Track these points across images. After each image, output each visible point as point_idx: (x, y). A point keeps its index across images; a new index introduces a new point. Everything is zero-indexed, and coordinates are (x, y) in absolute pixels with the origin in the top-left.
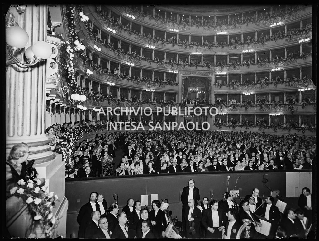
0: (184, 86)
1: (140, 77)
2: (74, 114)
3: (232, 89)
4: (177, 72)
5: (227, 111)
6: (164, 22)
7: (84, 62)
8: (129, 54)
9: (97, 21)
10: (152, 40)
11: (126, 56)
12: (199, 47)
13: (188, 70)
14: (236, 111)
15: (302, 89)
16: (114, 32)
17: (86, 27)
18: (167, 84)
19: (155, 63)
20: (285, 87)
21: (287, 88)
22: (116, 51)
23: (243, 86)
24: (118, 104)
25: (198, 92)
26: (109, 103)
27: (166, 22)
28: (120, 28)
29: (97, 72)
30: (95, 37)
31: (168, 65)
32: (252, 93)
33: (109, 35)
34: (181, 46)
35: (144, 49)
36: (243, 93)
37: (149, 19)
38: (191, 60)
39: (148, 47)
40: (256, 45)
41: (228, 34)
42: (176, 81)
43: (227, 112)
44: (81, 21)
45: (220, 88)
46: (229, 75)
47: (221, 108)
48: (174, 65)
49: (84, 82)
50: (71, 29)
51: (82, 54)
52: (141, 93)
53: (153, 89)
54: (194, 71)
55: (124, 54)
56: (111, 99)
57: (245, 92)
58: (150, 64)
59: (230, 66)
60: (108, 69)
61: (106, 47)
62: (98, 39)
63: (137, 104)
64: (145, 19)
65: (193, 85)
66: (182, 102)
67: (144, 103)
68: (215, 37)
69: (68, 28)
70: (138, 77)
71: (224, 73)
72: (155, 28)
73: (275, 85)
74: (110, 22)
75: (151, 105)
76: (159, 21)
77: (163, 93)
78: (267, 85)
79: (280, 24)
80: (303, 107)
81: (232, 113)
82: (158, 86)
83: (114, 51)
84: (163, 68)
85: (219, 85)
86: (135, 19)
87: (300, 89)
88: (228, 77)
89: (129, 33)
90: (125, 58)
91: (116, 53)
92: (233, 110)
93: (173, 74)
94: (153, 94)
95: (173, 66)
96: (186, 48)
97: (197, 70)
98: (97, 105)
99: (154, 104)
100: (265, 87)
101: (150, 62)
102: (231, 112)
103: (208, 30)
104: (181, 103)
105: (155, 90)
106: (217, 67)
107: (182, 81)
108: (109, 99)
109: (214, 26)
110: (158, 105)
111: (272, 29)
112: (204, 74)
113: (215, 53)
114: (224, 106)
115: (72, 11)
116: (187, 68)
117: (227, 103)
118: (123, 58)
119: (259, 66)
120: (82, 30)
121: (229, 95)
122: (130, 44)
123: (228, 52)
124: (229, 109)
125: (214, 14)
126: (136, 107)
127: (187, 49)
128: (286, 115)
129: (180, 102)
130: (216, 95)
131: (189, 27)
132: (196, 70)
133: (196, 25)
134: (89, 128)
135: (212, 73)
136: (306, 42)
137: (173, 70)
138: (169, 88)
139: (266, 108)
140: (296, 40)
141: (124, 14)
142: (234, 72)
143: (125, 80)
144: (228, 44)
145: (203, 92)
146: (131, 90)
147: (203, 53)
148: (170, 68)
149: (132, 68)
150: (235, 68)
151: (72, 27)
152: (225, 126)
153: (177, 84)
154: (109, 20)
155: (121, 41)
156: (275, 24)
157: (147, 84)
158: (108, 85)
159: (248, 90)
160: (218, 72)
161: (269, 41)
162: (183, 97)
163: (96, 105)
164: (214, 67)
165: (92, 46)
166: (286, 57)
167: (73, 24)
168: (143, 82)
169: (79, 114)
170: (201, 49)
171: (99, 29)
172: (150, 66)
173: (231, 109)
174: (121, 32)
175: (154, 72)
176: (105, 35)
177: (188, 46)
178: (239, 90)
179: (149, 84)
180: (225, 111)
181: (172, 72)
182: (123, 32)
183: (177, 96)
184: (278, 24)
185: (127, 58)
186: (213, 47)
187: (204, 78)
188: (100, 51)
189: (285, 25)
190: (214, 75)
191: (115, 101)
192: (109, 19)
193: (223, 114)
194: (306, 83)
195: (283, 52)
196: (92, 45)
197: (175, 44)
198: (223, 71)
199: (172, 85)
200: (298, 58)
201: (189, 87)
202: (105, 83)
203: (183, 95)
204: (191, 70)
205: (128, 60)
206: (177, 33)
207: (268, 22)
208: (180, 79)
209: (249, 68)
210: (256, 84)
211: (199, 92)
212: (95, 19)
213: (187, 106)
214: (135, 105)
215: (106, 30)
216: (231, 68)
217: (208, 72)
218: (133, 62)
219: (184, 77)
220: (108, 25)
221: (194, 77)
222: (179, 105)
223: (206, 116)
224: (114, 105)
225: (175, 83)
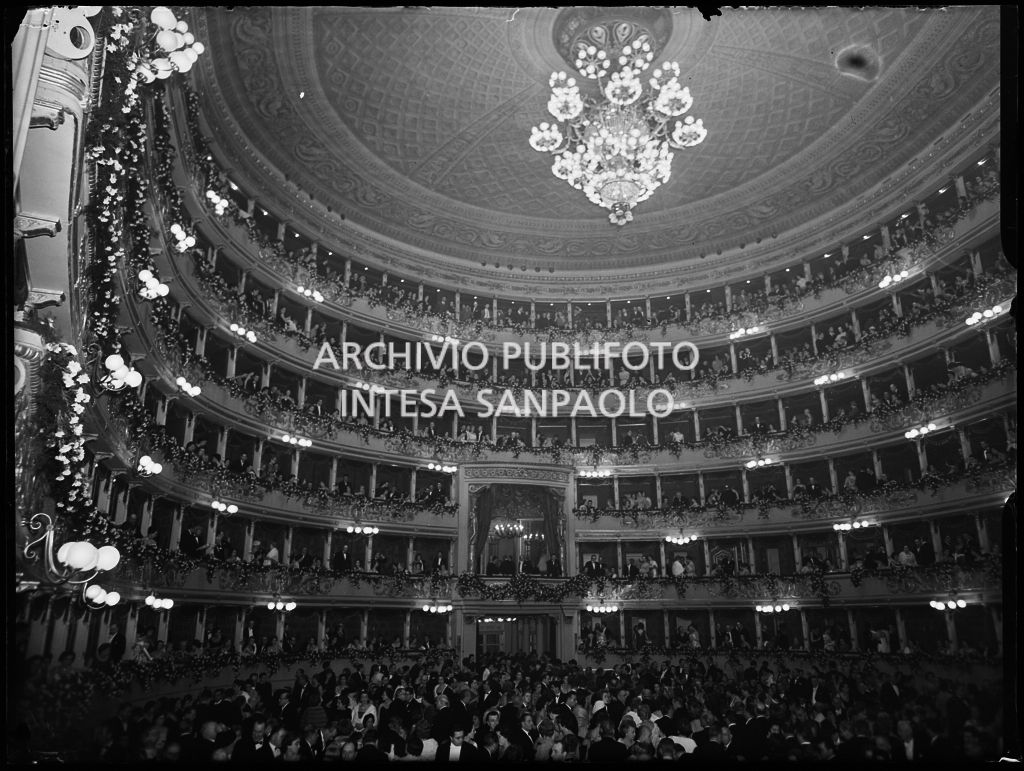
0: (478, 516)
1: (327, 485)
2: (65, 620)
3: (632, 526)
4: (454, 469)
5: (620, 600)
6: (414, 316)
7: (133, 430)
8: (295, 409)
9: (198, 301)
11: (287, 415)
13: (490, 463)
14: (651, 597)
15: (844, 523)
16: (252, 337)
17: (157, 319)
18: (421, 510)
19: (383, 440)
20: (794, 520)
21: (798, 520)
22: (254, 397)
23: (665, 515)
24: (244, 581)
25: (522, 534)
26: (210, 576)
27: (423, 316)
28: (272, 327)
29: (176, 466)
30: (185, 351)
31: (425, 447)
32: (694, 538)
33: (232, 348)
34: (466, 386)
36: (668, 539)
37: (369, 303)
38: (499, 430)
39: (362, 389)
40: (694, 389)
42: (449, 499)
43: (621, 604)
44: (141, 297)
45: (595, 521)
46: (620, 479)
47: (601, 590)
48: (445, 447)
49: (125, 501)
50: (99, 318)
51: (128, 401)
52: (330, 539)
53: (373, 527)
54: (508, 467)
55: (279, 408)
56: (220, 563)
57: (673, 535)
58: (366, 441)
59: (619, 451)
60: (219, 457)
61: (220, 384)
62: (195, 358)
63: (312, 580)
64: (355, 303)
65: (505, 511)
66: (469, 570)
67: (339, 577)
69: (91, 314)
70: (322, 484)
71: (604, 472)
72: (385, 331)
73: (763, 510)
74: (240, 306)
75: (360, 582)
76: (398, 311)
77: (407, 538)
78: (739, 513)
79: (754, 330)
80: (854, 582)
81: (637, 607)
82: (388, 515)
83: (246, 396)
84: (409, 455)
85: (589, 513)
86: (323, 303)
87: (839, 523)
88: (616, 485)
89: (302, 344)
90: (282, 421)
91: (254, 403)
92: (639, 597)
93: (440, 474)
94: (370, 542)
95: (441, 451)
97: (520, 463)
98: (165, 586)
99: (374, 579)
100: (735, 518)
101: (365, 435)
102: (633, 603)
103: (550, 340)
104: (465, 575)
105: (379, 527)
106: (581, 455)
107: (470, 498)
108: (213, 562)
109: (568, 331)
110: (388, 582)
111: (736, 345)
112: (541, 475)
114: (608, 583)
115: (112, 258)
116: (486, 457)
117: (617, 573)
118: (276, 421)
119: (709, 453)
120: (140, 326)
121: (623, 543)
122: (301, 378)
124: (625, 594)
125: (566, 297)
126: (308, 590)
128: (806, 610)
129: (462, 568)
130: (580, 545)
131: (491, 332)
132: (515, 463)
133: (512, 327)
134: (119, 676)
135: (569, 473)
136: (834, 383)
137: (440, 462)
138: (425, 521)
139: (743, 587)
140: (806, 378)
141: (289, 286)
142: (633, 470)
143: (276, 494)
144: (612, 383)
145: (540, 537)
146: (294, 530)
148: (432, 454)
149: (302, 453)
150: (635, 456)
151: (106, 310)
152: (614, 652)
153: (453, 510)
154: (239, 302)
155: (273, 367)
156: (742, 331)
157: (351, 507)
158: (214, 512)
159: (681, 529)
160: (586, 471)
161: (730, 378)
162: (472, 554)
163: (158, 586)
164: (571, 454)
165: (170, 380)
166: (783, 428)
167: (109, 301)
168: (336, 501)
169: (86, 620)
171: (202, 329)
172: (366, 447)
173: (631, 592)
174: (273, 339)
175: (379, 467)
176: (220, 346)
178: (653, 528)
179: (359, 510)
180: (613, 600)
181: (438, 468)
182: (281, 338)
183: (452, 551)
184: (750, 332)
185: (290, 421)
187: (542, 489)
188: (195, 397)
189: (769, 334)
190: (571, 479)
191: (233, 568)
192: (237, 299)
193: (609, 610)
194: (852, 505)
195: (773, 410)
196: (171, 375)
197: (447, 381)
198: (601, 467)
199: (437, 512)
200: (819, 431)
201: (494, 518)
202: (205, 503)
203: (472, 547)
204: (499, 463)
205: (293, 428)
207: (722, 325)
208: (462, 493)
209: (678, 457)
210: (704, 509)
211: (525, 537)
212: (193, 295)
213: (487, 584)
214: (305, 583)
215: (226, 330)
216: (625, 458)
217: (554, 471)
218: (307, 434)
219: (476, 485)
220: (235, 316)
221: (507, 485)
222: (461, 581)
223: (552, 618)
224: (229, 584)
225: (448, 504)
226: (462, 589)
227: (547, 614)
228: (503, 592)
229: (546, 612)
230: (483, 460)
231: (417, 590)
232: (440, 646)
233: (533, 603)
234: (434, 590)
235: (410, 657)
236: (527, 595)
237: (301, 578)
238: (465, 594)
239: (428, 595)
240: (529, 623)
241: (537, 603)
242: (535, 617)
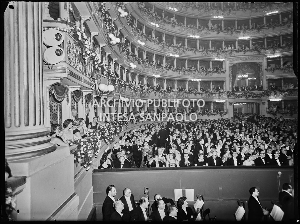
0: (232, 73)
1: (185, 68)
3: (287, 73)
4: (224, 59)
6: (207, 11)
7: (127, 56)
8: (173, 46)
9: (141, 17)
10: (196, 29)
11: (171, 48)
12: (247, 31)
13: (236, 56)
14: (294, 96)
16: (157, 26)
17: (128, 24)
18: (214, 73)
19: (201, 53)
22: (161, 44)
24: (165, 95)
25: (248, 78)
26: (155, 94)
27: (210, 10)
28: (163, 22)
29: (142, 66)
30: (139, 33)
31: (214, 53)
33: (153, 30)
34: (227, 32)
35: (188, 40)
37: (192, 9)
38: (238, 45)
39: (192, 38)
41: (280, 13)
42: (223, 69)
43: (283, 98)
45: (273, 72)
46: (283, 57)
47: (275, 94)
48: (220, 53)
49: (130, 76)
50: (106, 24)
52: (187, 83)
53: (199, 79)
54: (242, 57)
55: (168, 46)
56: (158, 91)
59: (283, 47)
60: (153, 62)
61: (151, 41)
62: (142, 34)
63: (183, 94)
64: (188, 10)
65: (242, 71)
66: (230, 90)
67: (191, 93)
68: (265, 19)
69: (104, 23)
70: (183, 68)
71: (277, 55)
72: (198, 18)
74: (153, 17)
75: (197, 94)
76: (202, 10)
77: (210, 82)
82: (204, 75)
83: (158, 44)
84: (209, 56)
85: (271, 70)
86: (178, 11)
88: (282, 59)
89: (173, 26)
90: (169, 50)
91: (161, 46)
92: (289, 96)
93: (219, 62)
94: (199, 83)
96: (232, 33)
97: (246, 55)
98: (144, 97)
99: (201, 94)
101: (195, 52)
102: (288, 98)
103: (256, 11)
105: (201, 79)
106: (268, 51)
107: (230, 68)
108: (156, 91)
109: (263, 6)
110: (205, 94)
112: (254, 58)
113: (266, 35)
114: (278, 92)
116: (234, 55)
117: (281, 88)
121: (284, 79)
122: (174, 36)
123: (281, 33)
124: (284, 95)
126: (183, 97)
127: (233, 35)
129: (228, 89)
130: (268, 80)
131: (234, 12)
132: (244, 56)
133: (242, 9)
135: (263, 57)
137: (219, 58)
138: (216, 76)
141: (167, 8)
142: (288, 53)
143: (171, 71)
144: (281, 23)
145: (254, 79)
146: (177, 81)
147: (251, 37)
148: (216, 55)
149: (177, 59)
151: (107, 21)
152: (280, 113)
153: (224, 72)
155: (165, 34)
157: (192, 74)
158: (154, 77)
160: (270, 56)
162: (231, 85)
163: (142, 97)
164: (265, 51)
167: (108, 18)
168: (188, 72)
170: (248, 33)
171: (144, 25)
172: (195, 55)
173: (286, 94)
174: (164, 25)
175: (200, 61)
176: (149, 30)
177: (234, 31)
179: (195, 74)
180: (280, 97)
181: (218, 60)
182: (166, 25)
183: (224, 85)
185: (172, 50)
186: (263, 30)
187: (254, 63)
188: (144, 46)
190: (265, 58)
191: (161, 92)
192: (152, 15)
193: (278, 100)
196: (136, 40)
197: (220, 31)
198: (276, 53)
199: (219, 73)
201: (237, 74)
202: (151, 75)
203: (231, 83)
204: (239, 56)
205: (173, 52)
206: (222, 19)
208: (227, 66)
212: (139, 16)
213: (236, 93)
214: (181, 95)
215: (150, 25)
216: (285, 50)
217: (258, 57)
218: (177, 53)
219: (231, 64)
220: (152, 20)
221: (242, 63)
222: (227, 93)
223: (258, 103)
224: (161, 96)
225: (222, 70)
226: (228, 95)
227: (257, 102)
228: (241, 96)
229: (256, 101)
230: (233, 56)
231: (214, 96)
232: (222, 111)
233: (251, 99)
234: (219, 96)
235: (213, 115)
236: (249, 96)
237: (180, 94)
238: (229, 97)
239: (218, 97)
240: (251, 105)
241: (253, 99)
242: (253, 103)
